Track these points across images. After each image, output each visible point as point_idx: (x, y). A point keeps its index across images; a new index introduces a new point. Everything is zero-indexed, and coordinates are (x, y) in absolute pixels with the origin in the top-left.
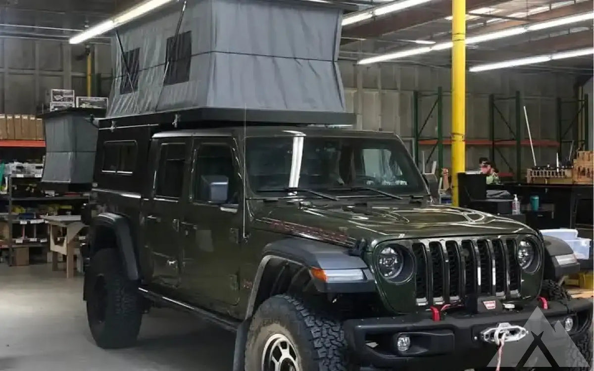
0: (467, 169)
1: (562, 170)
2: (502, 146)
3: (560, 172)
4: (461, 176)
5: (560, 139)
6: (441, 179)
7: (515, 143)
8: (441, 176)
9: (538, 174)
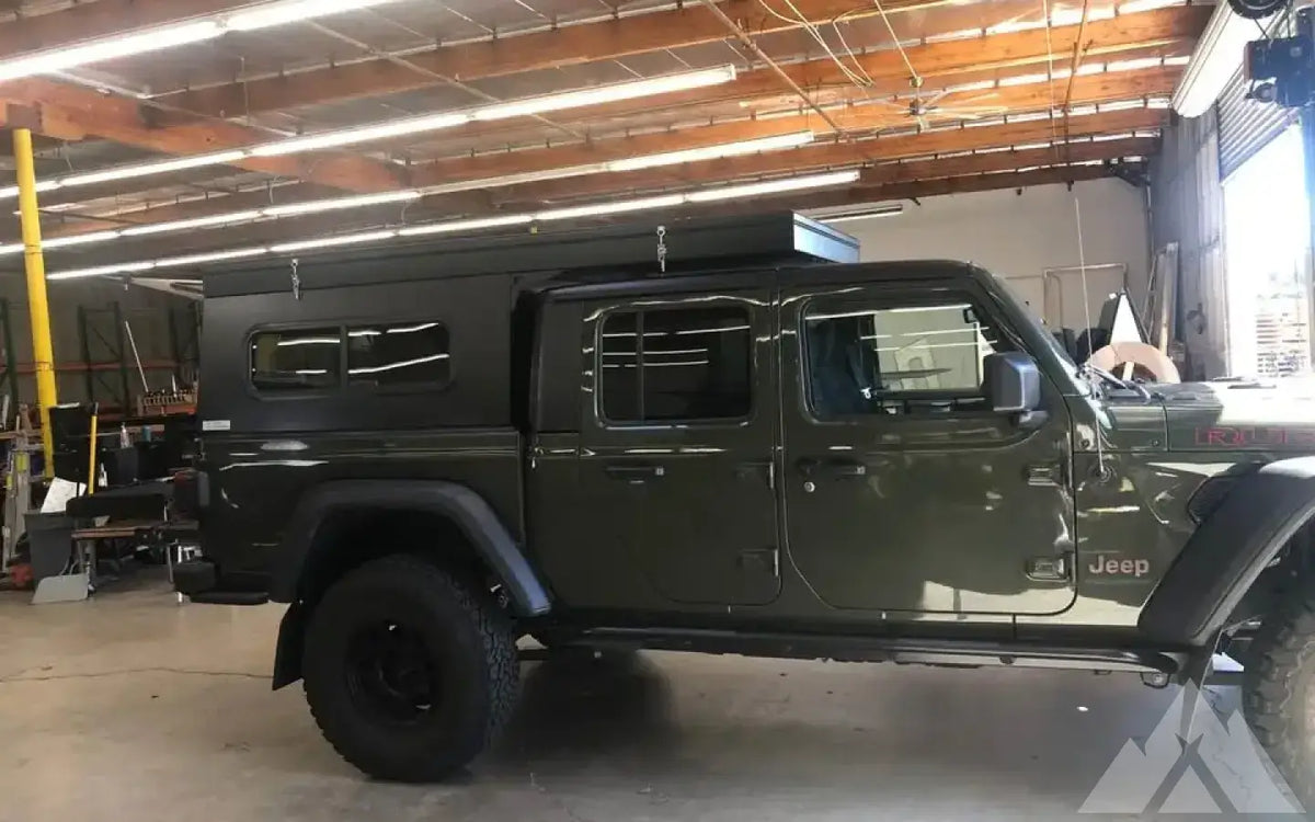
0: (59, 402)
1: (181, 395)
2: (102, 371)
3: (178, 398)
4: (53, 411)
5: (177, 357)
6: (18, 418)
7: (117, 366)
8: (18, 413)
9: (152, 401)
